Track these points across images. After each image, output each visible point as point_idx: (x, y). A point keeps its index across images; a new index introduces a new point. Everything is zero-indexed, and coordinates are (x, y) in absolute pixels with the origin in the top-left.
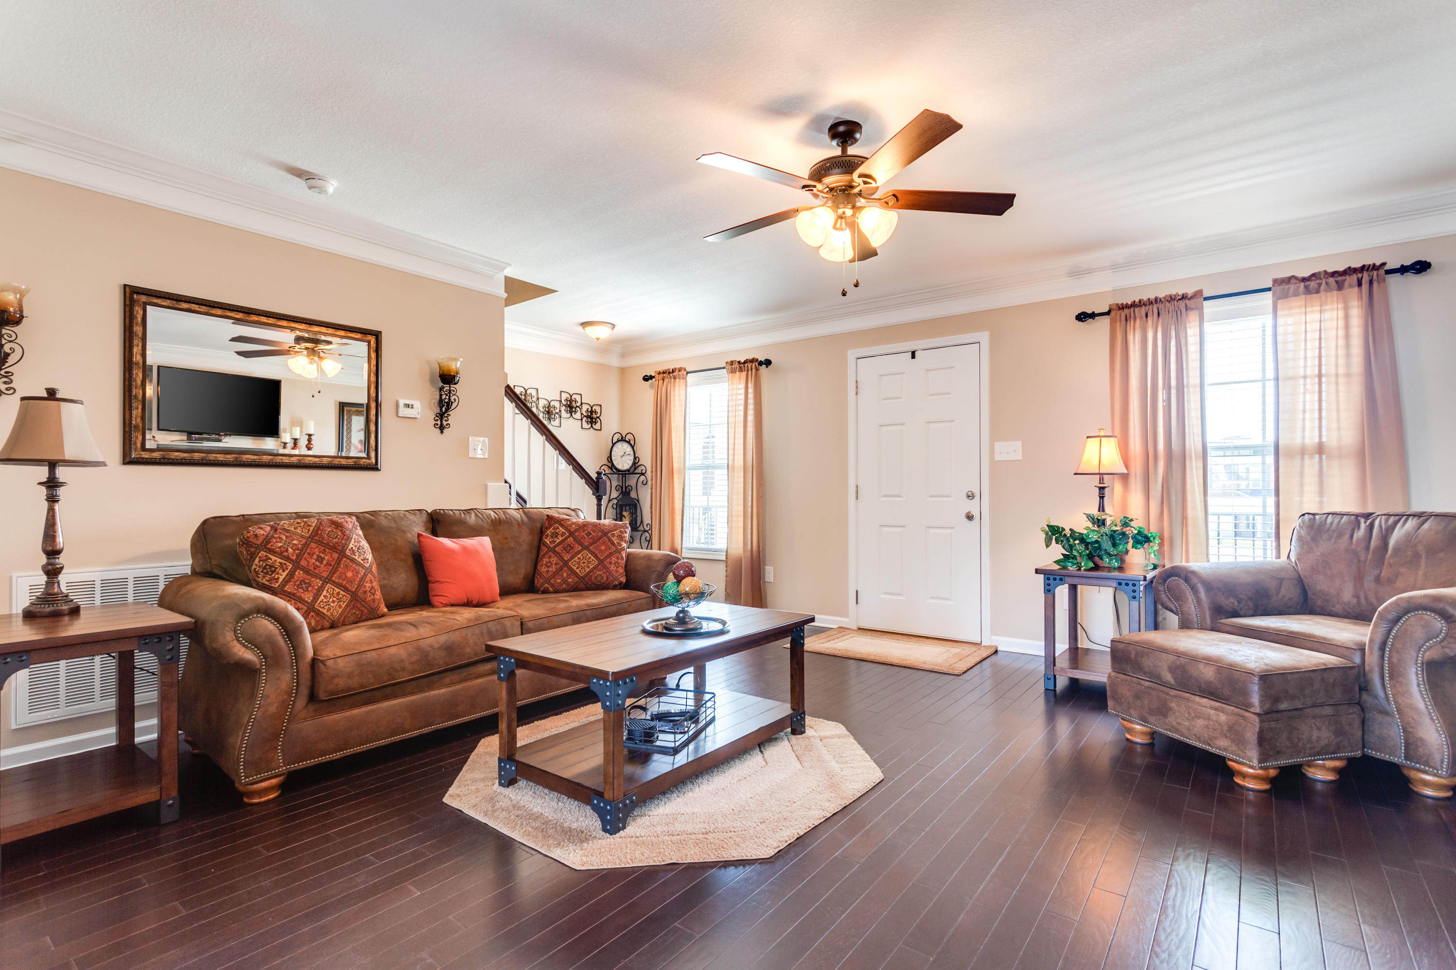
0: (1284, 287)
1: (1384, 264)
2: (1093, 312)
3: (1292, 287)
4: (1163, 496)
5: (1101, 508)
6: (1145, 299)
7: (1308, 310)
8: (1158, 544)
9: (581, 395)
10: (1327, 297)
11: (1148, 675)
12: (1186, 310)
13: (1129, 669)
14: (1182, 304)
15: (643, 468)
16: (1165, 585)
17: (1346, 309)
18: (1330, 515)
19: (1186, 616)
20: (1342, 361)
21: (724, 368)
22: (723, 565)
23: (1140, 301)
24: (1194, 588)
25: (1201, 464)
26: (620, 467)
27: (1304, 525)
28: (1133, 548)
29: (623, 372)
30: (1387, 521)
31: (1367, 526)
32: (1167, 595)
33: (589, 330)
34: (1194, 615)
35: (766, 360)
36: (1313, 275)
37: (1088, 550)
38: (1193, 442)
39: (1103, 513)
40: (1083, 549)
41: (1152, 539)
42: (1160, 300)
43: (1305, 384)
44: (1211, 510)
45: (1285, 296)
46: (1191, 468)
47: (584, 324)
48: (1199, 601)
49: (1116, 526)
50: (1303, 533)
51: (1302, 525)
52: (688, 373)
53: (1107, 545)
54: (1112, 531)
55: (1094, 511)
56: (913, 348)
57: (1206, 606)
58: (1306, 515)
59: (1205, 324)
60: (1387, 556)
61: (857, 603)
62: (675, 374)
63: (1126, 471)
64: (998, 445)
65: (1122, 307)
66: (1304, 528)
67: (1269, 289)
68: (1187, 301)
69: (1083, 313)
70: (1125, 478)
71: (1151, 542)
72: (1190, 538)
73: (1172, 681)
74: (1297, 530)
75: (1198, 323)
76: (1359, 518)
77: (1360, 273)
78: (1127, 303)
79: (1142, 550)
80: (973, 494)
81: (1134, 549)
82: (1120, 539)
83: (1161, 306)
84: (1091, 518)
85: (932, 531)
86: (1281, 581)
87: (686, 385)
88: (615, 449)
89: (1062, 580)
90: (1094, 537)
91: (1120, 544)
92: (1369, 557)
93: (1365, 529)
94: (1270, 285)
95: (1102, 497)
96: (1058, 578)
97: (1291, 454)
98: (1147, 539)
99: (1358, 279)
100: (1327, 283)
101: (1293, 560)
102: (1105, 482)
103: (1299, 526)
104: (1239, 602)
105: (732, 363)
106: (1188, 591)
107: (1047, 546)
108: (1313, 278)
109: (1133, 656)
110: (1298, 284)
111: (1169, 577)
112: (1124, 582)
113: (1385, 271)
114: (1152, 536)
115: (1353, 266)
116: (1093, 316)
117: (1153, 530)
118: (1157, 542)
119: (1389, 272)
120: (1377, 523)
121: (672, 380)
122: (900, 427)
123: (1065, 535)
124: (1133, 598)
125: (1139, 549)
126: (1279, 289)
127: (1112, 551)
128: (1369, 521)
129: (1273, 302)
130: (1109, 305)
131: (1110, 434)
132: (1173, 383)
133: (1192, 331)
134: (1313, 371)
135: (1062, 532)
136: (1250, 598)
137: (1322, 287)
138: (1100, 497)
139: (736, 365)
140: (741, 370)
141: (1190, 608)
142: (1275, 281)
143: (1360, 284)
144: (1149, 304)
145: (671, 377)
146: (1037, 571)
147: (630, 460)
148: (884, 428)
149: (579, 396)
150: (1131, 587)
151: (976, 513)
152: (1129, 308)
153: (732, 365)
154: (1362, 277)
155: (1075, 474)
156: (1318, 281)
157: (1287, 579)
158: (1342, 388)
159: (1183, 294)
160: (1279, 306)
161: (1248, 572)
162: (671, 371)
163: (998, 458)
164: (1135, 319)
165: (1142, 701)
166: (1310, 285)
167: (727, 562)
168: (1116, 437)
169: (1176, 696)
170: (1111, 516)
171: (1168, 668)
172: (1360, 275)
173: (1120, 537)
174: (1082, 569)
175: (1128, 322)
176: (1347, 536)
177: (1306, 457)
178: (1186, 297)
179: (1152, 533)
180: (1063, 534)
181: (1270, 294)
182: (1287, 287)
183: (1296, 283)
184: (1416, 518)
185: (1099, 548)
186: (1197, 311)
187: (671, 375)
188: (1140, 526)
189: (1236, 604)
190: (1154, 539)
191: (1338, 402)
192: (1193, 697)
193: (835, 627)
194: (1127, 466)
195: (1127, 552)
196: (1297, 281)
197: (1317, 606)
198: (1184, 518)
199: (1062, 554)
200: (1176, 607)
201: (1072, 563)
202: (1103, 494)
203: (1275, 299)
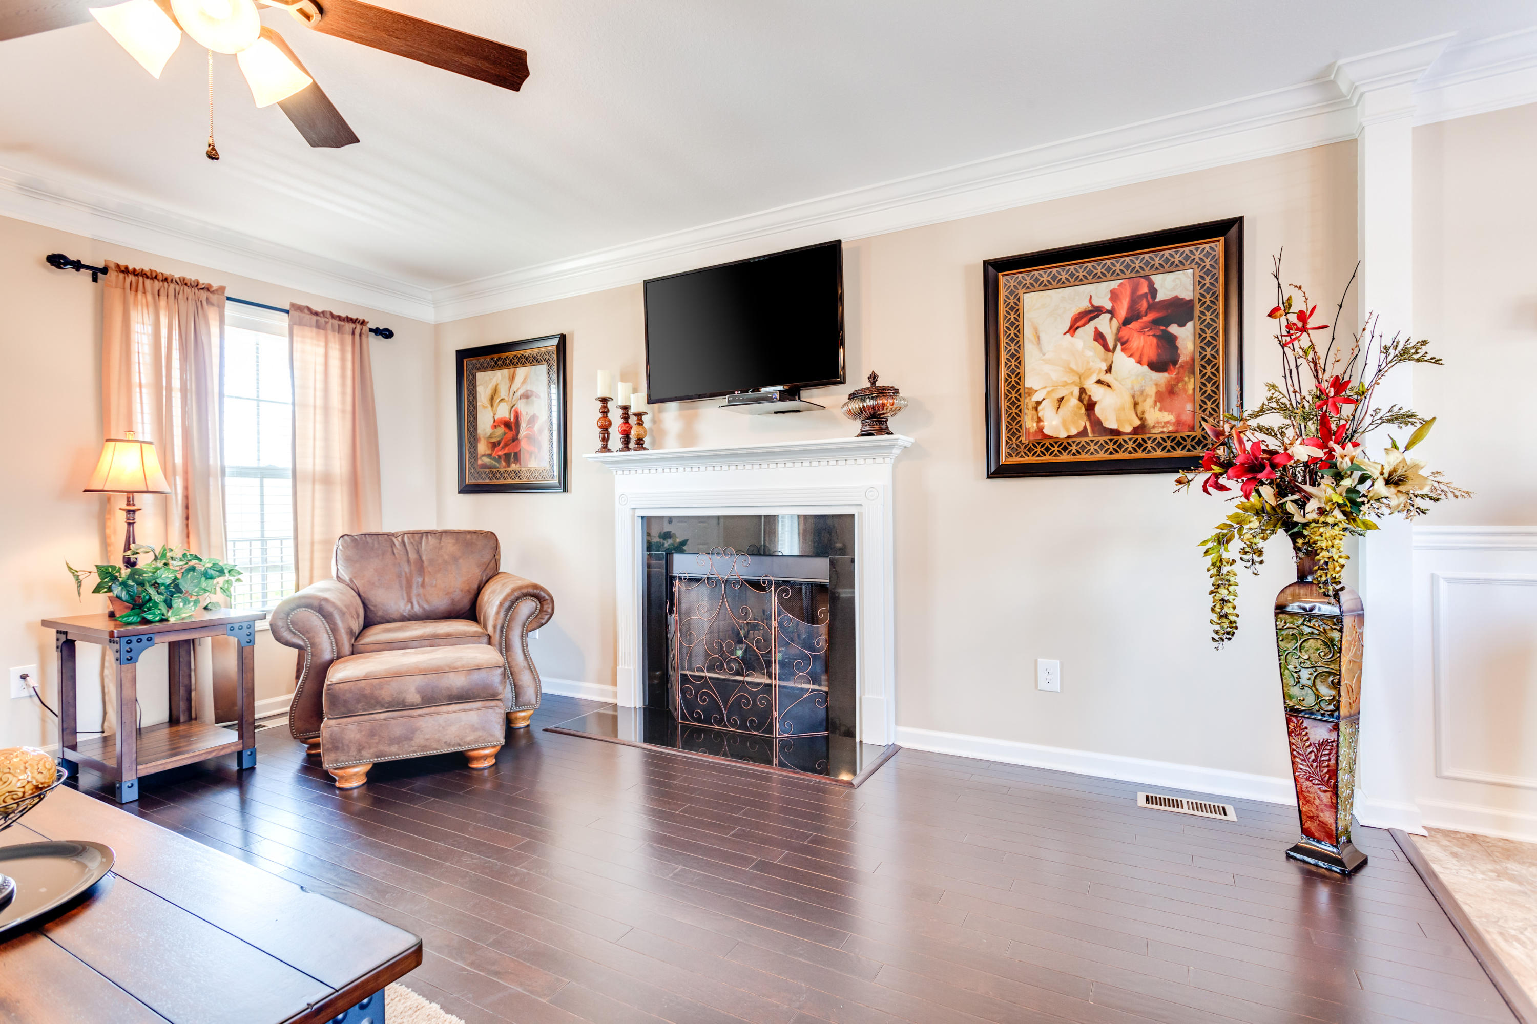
0: (299, 314)
1: (368, 322)
2: (77, 261)
3: (306, 317)
5: (132, 538)
6: (158, 271)
7: (317, 342)
10: (330, 334)
11: (387, 705)
12: (207, 303)
13: (360, 708)
14: (204, 295)
16: (287, 620)
17: (343, 350)
18: (367, 536)
19: (318, 647)
23: (149, 272)
24: (327, 617)
30: (413, 538)
32: (291, 631)
34: (328, 644)
36: (324, 312)
39: (139, 545)
42: (175, 281)
43: (313, 412)
45: (300, 323)
48: (334, 628)
50: (349, 553)
51: (345, 545)
57: (343, 631)
58: (346, 537)
59: (226, 325)
65: (127, 271)
67: (287, 311)
68: (210, 294)
69: (58, 256)
73: (419, 701)
74: (341, 550)
75: (218, 323)
76: (389, 536)
77: (354, 323)
78: (133, 269)
83: (178, 287)
89: (151, 640)
94: (288, 308)
95: (131, 524)
96: (144, 637)
97: (305, 479)
99: (353, 328)
100: (331, 323)
101: (347, 579)
102: (136, 502)
103: (343, 547)
106: (319, 621)
108: (323, 315)
111: (293, 609)
112: (237, 626)
113: (369, 328)
114: (227, 568)
115: (350, 316)
116: (76, 265)
124: (247, 642)
126: (295, 314)
128: (399, 539)
129: (289, 325)
130: (106, 261)
133: (214, 330)
137: (329, 325)
138: (128, 523)
141: (322, 637)
142: (293, 305)
143: (353, 333)
144: (163, 280)
150: (245, 630)
152: (135, 275)
156: (326, 319)
157: (354, 596)
159: (206, 284)
160: (294, 331)
164: (144, 292)
166: (320, 320)
169: (421, 715)
175: (133, 293)
178: (209, 289)
181: (287, 316)
183: (310, 315)
186: (219, 309)
192: (439, 708)
200: (304, 641)
202: (132, 519)
203: (291, 323)
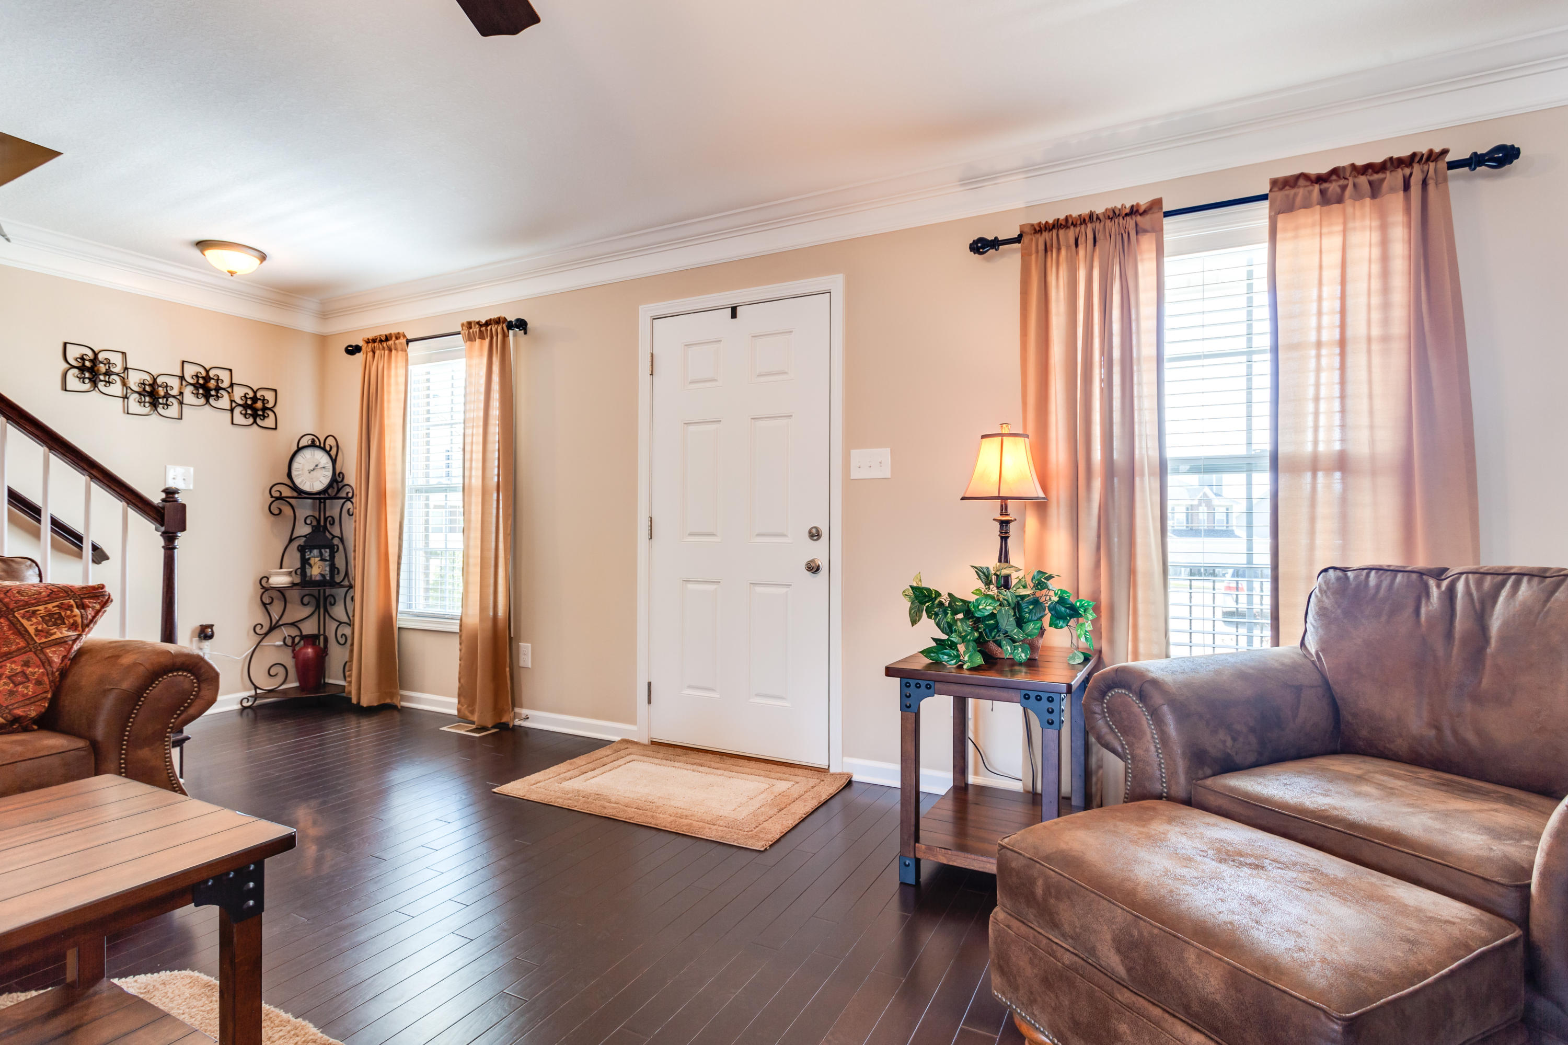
0: (1287, 192)
1: (1445, 152)
2: (996, 238)
3: (1301, 192)
4: (1099, 537)
5: (1004, 556)
6: (1075, 214)
7: (1324, 230)
8: (1092, 621)
9: (231, 370)
10: (1354, 207)
11: (1070, 941)
12: (1137, 233)
13: (1032, 917)
14: (1130, 222)
15: (348, 489)
16: (1103, 702)
17: (1384, 228)
18: (1373, 572)
19: (1140, 765)
20: (1376, 316)
21: (459, 333)
22: (456, 641)
23: (1067, 219)
24: (1155, 714)
25: (1156, 485)
26: (306, 487)
27: (1328, 588)
28: (1050, 626)
29: (323, 341)
30: (1479, 584)
31: (1443, 592)
32: (1107, 722)
33: (211, 254)
34: (1156, 766)
35: (518, 320)
36: (1335, 171)
37: (977, 630)
38: (1145, 450)
39: (1006, 565)
40: (969, 630)
41: (1081, 611)
42: (1098, 218)
43: (1318, 357)
44: (1171, 559)
45: (1289, 208)
46: (1143, 491)
47: (202, 245)
48: (1164, 739)
49: (1025, 587)
50: (1327, 602)
51: (1324, 587)
52: (408, 341)
53: (1007, 622)
54: (1017, 596)
55: (991, 562)
56: (733, 301)
57: (1178, 750)
58: (1331, 571)
59: (1166, 259)
60: (1489, 651)
61: (649, 702)
62: (390, 343)
63: (1042, 495)
64: (855, 453)
65: (1040, 229)
66: (1329, 593)
67: (1264, 197)
68: (1139, 218)
69: (981, 240)
70: (1041, 506)
71: (1081, 616)
72: (1141, 607)
73: (1121, 971)
74: (1316, 596)
75: (1154, 255)
76: (1424, 577)
77: (1407, 166)
78: (1047, 222)
79: (1066, 629)
80: (818, 531)
81: (1052, 629)
82: (1030, 612)
83: (1099, 226)
84: (985, 576)
85: (759, 589)
86: (1298, 689)
87: (407, 361)
88: (299, 459)
89: (930, 688)
90: (987, 608)
91: (1029, 621)
92: (1455, 651)
93: (1439, 598)
94: (1266, 190)
95: (1004, 538)
96: (923, 683)
97: (1296, 468)
98: (1074, 612)
99: (1404, 177)
100: (1355, 185)
101: (1313, 651)
102: (1009, 512)
103: (1320, 590)
104: (1234, 739)
105: (469, 325)
106: (1144, 718)
107: (914, 622)
108: (1334, 177)
109: (1039, 891)
110: (1311, 188)
111: (1110, 688)
112: (1033, 695)
113: (1448, 163)
114: (1082, 606)
115: (1396, 155)
116: (995, 244)
117: (1084, 597)
118: (1090, 617)
119: (1452, 165)
120: (1460, 586)
121: (387, 352)
122: (713, 427)
123: (941, 604)
124: (1048, 722)
125: (1061, 627)
126: (1279, 195)
127: (1015, 632)
128: (1445, 584)
129: (1270, 217)
130: (1021, 226)
131: (1021, 432)
132: (1116, 354)
133: (1146, 267)
134: (1331, 334)
135: (936, 598)
136: (1252, 730)
137: (1349, 191)
138: (1002, 538)
139: (476, 329)
140: (482, 337)
141: (1147, 750)
142: (1274, 183)
143: (1407, 187)
144: (1081, 224)
145: (384, 348)
146: (890, 672)
147: (326, 476)
148: (692, 428)
149: (228, 373)
150: (1045, 704)
151: (822, 562)
152: (1050, 230)
153: (471, 328)
154: (1411, 174)
155: (963, 498)
156: (1342, 182)
157: (1307, 686)
158: (1376, 360)
159: (1132, 206)
160: (1280, 225)
161: (1243, 675)
162: (383, 338)
163: (855, 474)
164: (1059, 249)
165: (1057, 997)
166: (1328, 188)
167: (460, 637)
168: (1027, 436)
169: (1129, 1007)
170: (1018, 570)
171: (1114, 940)
172: (1407, 171)
173: (1031, 607)
174: (965, 667)
175: (1049, 253)
176: (1410, 610)
177: (1320, 474)
178: (1137, 211)
179: (1081, 601)
180: (937, 602)
181: (1266, 204)
182: (1292, 192)
183: (1306, 186)
184: (1536, 580)
185: (996, 626)
186: (1154, 234)
187: (385, 344)
188: (1064, 588)
189: (1229, 743)
190: (1085, 611)
191: (1370, 382)
192: (1171, 1020)
193: (616, 738)
194: (1045, 488)
195: (1042, 632)
196: (1308, 183)
197: (1359, 738)
198: (1132, 572)
199: (934, 639)
200: (1122, 746)
201: (949, 655)
202: (1006, 533)
203: (1273, 213)
